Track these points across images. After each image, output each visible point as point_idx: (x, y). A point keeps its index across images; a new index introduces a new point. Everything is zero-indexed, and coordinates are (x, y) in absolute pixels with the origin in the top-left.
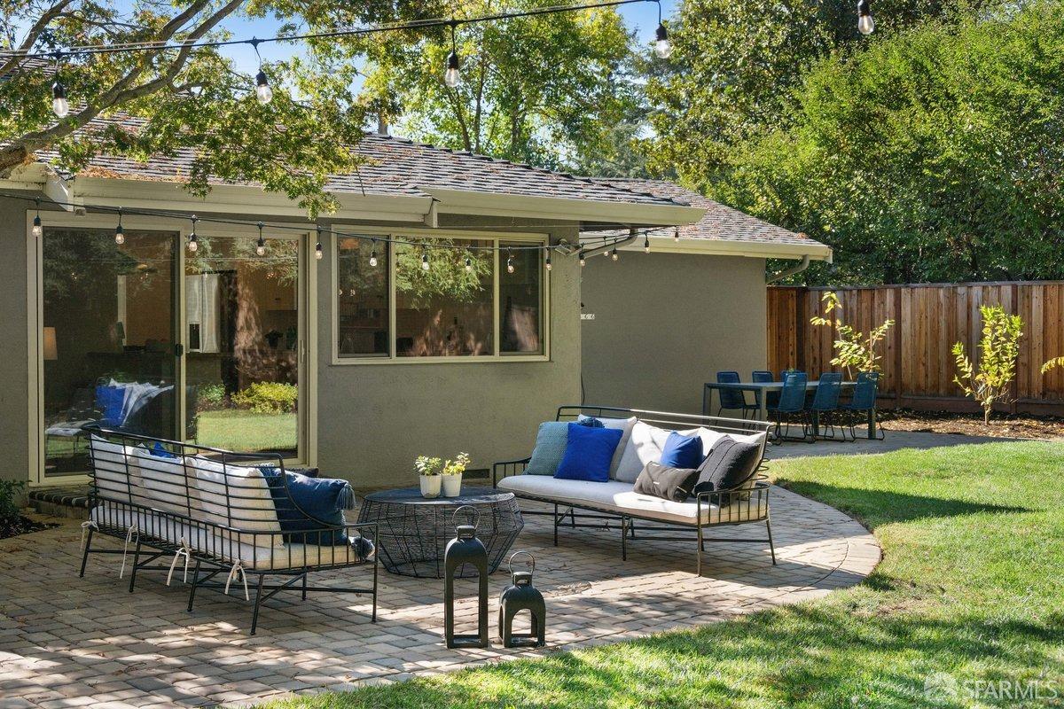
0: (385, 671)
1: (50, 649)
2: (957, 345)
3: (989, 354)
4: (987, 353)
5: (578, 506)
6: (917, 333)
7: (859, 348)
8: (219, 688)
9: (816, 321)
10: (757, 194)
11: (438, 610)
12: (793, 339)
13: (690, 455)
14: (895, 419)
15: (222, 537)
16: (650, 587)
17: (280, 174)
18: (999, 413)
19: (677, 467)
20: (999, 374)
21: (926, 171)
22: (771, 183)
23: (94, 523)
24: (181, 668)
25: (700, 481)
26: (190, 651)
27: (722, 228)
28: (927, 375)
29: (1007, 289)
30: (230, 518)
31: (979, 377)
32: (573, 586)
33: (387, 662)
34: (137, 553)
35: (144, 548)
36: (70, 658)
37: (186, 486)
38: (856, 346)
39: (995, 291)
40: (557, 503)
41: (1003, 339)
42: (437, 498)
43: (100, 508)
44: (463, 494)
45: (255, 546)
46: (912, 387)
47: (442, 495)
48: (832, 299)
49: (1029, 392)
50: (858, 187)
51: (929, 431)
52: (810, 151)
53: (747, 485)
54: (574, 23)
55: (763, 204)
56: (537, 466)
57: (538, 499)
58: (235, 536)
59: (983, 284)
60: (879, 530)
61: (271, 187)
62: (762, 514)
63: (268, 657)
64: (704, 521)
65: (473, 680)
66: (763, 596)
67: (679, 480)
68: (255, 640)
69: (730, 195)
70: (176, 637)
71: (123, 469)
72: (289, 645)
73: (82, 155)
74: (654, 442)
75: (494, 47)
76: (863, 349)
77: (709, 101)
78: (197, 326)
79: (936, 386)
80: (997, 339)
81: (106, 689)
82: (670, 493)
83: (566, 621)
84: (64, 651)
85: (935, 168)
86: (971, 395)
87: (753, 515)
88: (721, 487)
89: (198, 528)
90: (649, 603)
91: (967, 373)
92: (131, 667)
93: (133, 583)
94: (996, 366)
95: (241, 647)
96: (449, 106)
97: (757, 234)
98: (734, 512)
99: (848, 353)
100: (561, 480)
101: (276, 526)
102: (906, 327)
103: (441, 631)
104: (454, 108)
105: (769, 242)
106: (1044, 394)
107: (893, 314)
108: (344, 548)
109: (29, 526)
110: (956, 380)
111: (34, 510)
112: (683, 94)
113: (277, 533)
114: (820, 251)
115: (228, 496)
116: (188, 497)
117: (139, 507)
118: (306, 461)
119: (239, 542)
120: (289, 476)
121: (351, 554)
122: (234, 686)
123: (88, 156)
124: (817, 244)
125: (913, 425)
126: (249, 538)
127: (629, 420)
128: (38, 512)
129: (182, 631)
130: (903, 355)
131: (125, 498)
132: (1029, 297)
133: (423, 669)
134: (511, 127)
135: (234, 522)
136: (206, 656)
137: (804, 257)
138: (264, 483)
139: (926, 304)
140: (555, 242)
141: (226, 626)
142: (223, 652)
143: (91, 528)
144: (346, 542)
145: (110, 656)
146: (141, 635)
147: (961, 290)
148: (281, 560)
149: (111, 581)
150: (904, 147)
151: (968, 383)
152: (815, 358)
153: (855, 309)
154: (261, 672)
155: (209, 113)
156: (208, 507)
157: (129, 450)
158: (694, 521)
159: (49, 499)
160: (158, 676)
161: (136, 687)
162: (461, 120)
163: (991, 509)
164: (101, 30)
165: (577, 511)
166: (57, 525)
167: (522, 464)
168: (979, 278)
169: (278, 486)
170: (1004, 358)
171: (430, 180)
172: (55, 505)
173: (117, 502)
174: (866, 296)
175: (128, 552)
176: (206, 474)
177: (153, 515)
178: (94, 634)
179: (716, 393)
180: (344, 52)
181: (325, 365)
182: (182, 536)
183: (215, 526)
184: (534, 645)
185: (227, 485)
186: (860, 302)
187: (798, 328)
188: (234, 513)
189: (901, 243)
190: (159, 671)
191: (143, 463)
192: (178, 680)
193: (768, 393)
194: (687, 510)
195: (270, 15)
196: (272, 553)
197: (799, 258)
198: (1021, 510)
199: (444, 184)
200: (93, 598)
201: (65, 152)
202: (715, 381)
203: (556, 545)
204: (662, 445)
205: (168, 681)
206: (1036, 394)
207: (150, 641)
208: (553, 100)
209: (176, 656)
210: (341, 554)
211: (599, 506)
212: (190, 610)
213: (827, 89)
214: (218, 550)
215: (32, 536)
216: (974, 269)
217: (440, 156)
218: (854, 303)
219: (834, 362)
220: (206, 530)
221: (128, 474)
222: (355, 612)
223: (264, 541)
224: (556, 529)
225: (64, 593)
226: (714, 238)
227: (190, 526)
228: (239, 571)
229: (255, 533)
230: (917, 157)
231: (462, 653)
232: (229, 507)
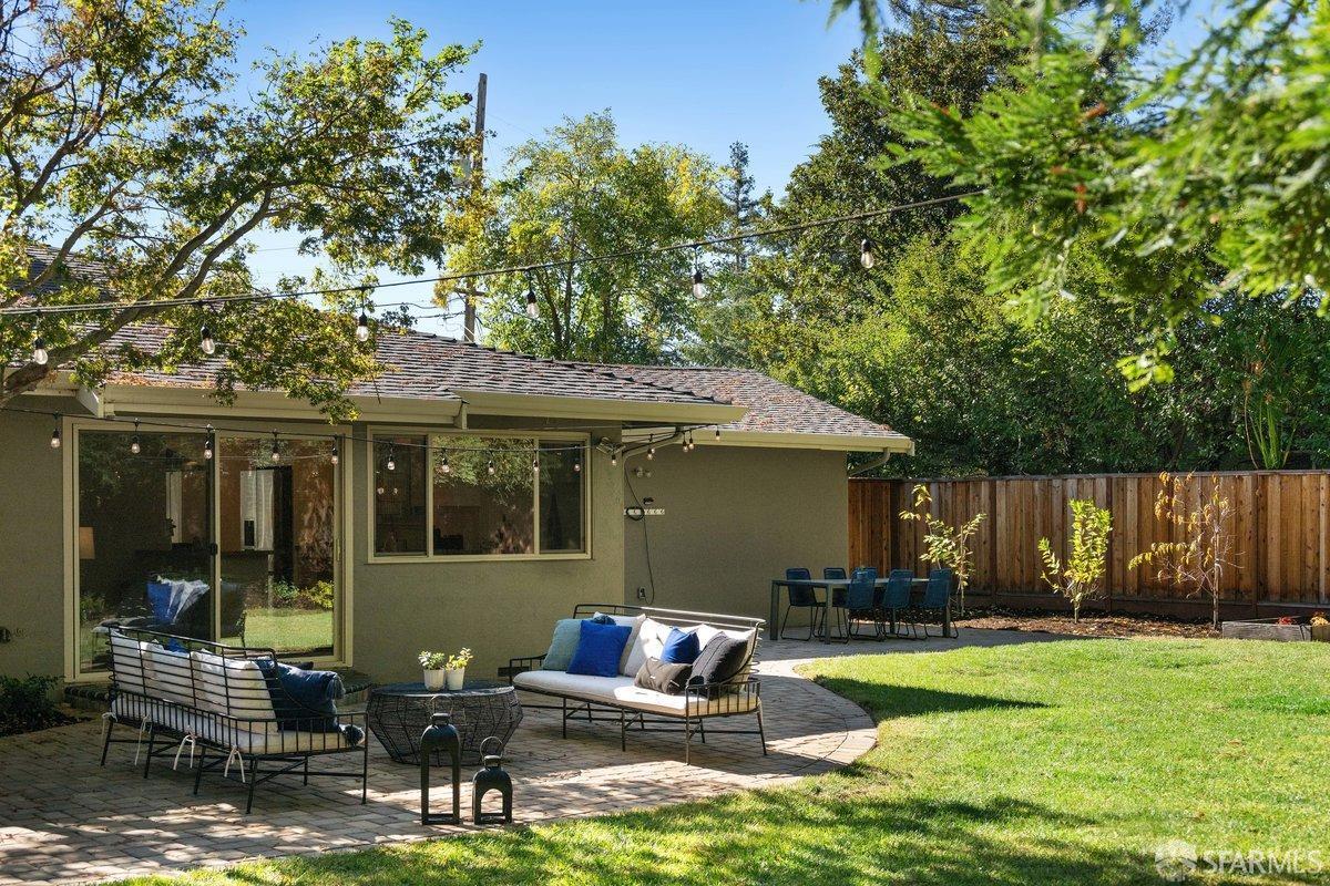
0: (357, 842)
1: (60, 825)
2: (1043, 541)
3: (1079, 550)
4: (1078, 549)
5: (593, 702)
6: (1013, 527)
7: (950, 544)
8: (204, 855)
9: (906, 516)
10: (847, 383)
11: (416, 795)
12: (887, 534)
13: (686, 650)
14: (986, 616)
15: (223, 725)
16: (638, 774)
17: (304, 381)
18: (1089, 610)
19: (674, 662)
20: (1088, 569)
21: (1015, 360)
22: (863, 370)
23: (113, 714)
24: (174, 840)
25: (693, 676)
26: (186, 827)
27: (800, 420)
28: (1022, 571)
29: (1101, 481)
30: (229, 707)
31: (1068, 573)
32: (563, 774)
33: (362, 836)
34: (151, 742)
35: (157, 738)
36: (77, 832)
37: (192, 678)
38: (946, 541)
39: (1090, 483)
40: (565, 696)
41: (1094, 534)
42: (441, 691)
43: (119, 700)
44: (467, 686)
45: (250, 733)
46: (1008, 584)
47: (446, 688)
48: (922, 492)
49: (1124, 589)
50: (949, 376)
51: (1016, 629)
52: (900, 337)
53: (738, 678)
54: (666, 200)
55: (853, 393)
56: (551, 662)
57: (549, 694)
58: (233, 723)
59: (1077, 476)
60: (883, 724)
61: (294, 394)
62: (752, 706)
63: (256, 831)
64: (693, 712)
65: (429, 850)
66: (738, 782)
67: (672, 675)
68: (249, 818)
69: (821, 384)
70: (176, 816)
71: (138, 663)
72: (278, 822)
73: (99, 372)
74: (658, 638)
75: (584, 226)
76: (954, 544)
77: (815, 280)
78: (252, 522)
79: (1031, 583)
80: (1086, 534)
81: (104, 856)
82: (664, 687)
83: (542, 803)
84: (73, 826)
85: (1026, 357)
86: (1059, 592)
87: (743, 707)
88: (710, 681)
89: (203, 717)
90: (627, 788)
91: (1054, 569)
92: (129, 839)
93: (147, 771)
94: (1086, 563)
95: (234, 823)
96: (538, 287)
97: (836, 426)
98: (723, 705)
99: (938, 547)
100: (572, 676)
101: (271, 714)
102: (1001, 521)
103: (419, 811)
104: (542, 290)
105: (848, 434)
106: (1139, 591)
107: (987, 508)
108: (335, 736)
109: (61, 719)
110: (1044, 576)
111: (68, 705)
112: (787, 273)
113: (272, 720)
114: (901, 442)
115: (227, 687)
116: (194, 688)
117: (152, 698)
118: (341, 658)
119: (237, 729)
120: (284, 669)
121: (342, 741)
122: (217, 854)
123: (105, 372)
124: (900, 436)
125: (1002, 623)
126: (244, 726)
127: (638, 618)
128: (73, 707)
129: (185, 810)
130: (999, 549)
131: (140, 690)
132: (1124, 490)
133: (391, 841)
134: (602, 309)
135: (233, 711)
136: (201, 831)
137: (885, 449)
138: (260, 674)
139: (1021, 498)
140: (596, 442)
141: (226, 807)
142: (216, 828)
143: (111, 718)
144: (337, 730)
145: (113, 831)
146: (146, 814)
147: (1056, 483)
148: (275, 745)
149: (129, 770)
150: (994, 335)
151: (1053, 579)
152: (910, 554)
153: (950, 502)
154: (245, 843)
155: (230, 326)
156: (210, 697)
157: (144, 645)
158: (683, 713)
159: (83, 695)
160: (152, 846)
161: (130, 855)
162: (550, 301)
163: (1005, 704)
164: (131, 243)
165: (593, 706)
166: (89, 720)
167: (539, 661)
168: (1074, 471)
169: (273, 677)
170: (1094, 553)
171: (465, 381)
172: (90, 700)
173: (134, 694)
174: (961, 489)
175: (143, 742)
176: (209, 667)
177: (164, 706)
178: (102, 813)
179: (784, 591)
180: (367, 263)
181: (361, 563)
182: (190, 726)
183: (216, 714)
184: (502, 822)
185: (226, 677)
186: (955, 495)
187: (892, 522)
188: (233, 703)
189: (995, 433)
190: (153, 842)
191: (155, 657)
192: (169, 850)
193: (835, 590)
194: (676, 703)
195: (294, 228)
196: (267, 739)
197: (881, 451)
198: (1039, 705)
199: (479, 385)
200: (110, 783)
201: (81, 369)
202: (784, 578)
203: (565, 737)
204: (664, 640)
205: (160, 850)
206: (1131, 589)
207: (153, 819)
208: (644, 281)
209: (174, 831)
210: (331, 741)
211: (603, 700)
212: (195, 793)
213: (918, 275)
214: (219, 737)
215: (65, 729)
216: (1071, 462)
217: (482, 356)
218: (948, 496)
219: (924, 557)
220: (209, 718)
221: (142, 668)
222: (350, 796)
223: (259, 727)
224: (565, 723)
225: (83, 779)
226: (789, 430)
227: (196, 715)
228: (237, 757)
229: (251, 721)
230: (1007, 345)
231: (435, 829)
232: (228, 697)
